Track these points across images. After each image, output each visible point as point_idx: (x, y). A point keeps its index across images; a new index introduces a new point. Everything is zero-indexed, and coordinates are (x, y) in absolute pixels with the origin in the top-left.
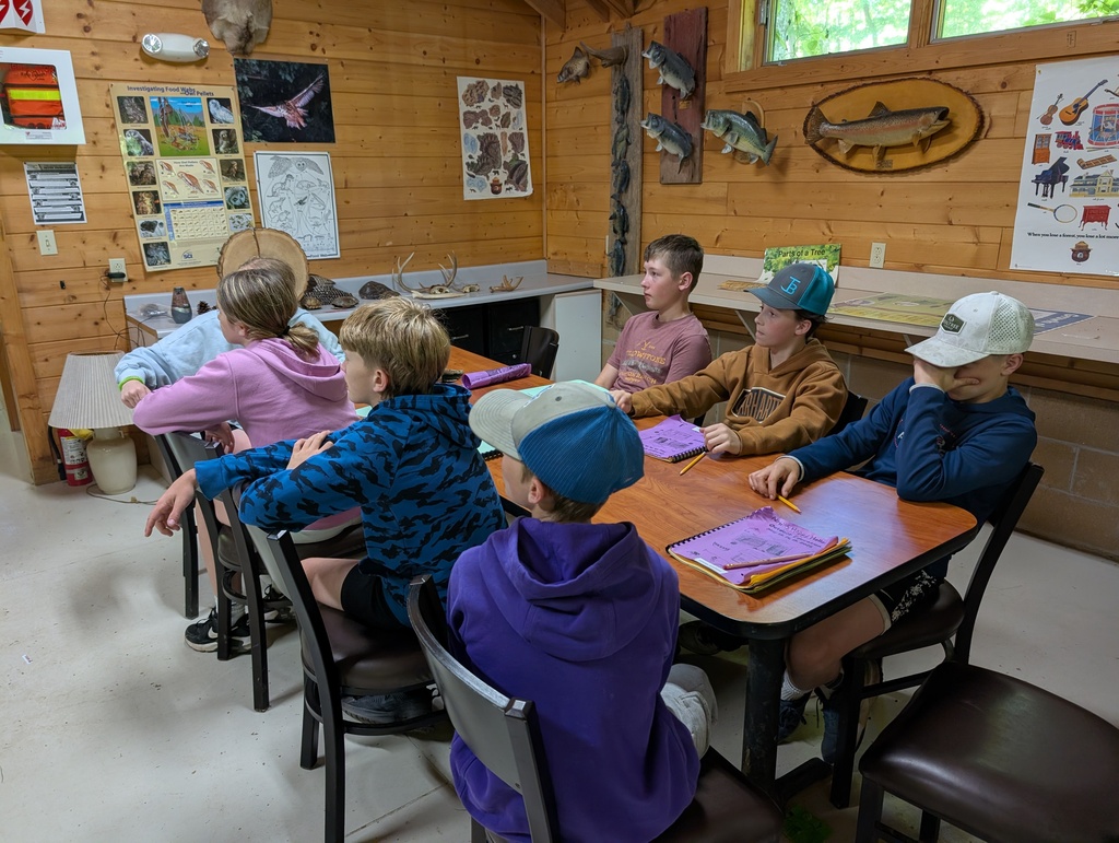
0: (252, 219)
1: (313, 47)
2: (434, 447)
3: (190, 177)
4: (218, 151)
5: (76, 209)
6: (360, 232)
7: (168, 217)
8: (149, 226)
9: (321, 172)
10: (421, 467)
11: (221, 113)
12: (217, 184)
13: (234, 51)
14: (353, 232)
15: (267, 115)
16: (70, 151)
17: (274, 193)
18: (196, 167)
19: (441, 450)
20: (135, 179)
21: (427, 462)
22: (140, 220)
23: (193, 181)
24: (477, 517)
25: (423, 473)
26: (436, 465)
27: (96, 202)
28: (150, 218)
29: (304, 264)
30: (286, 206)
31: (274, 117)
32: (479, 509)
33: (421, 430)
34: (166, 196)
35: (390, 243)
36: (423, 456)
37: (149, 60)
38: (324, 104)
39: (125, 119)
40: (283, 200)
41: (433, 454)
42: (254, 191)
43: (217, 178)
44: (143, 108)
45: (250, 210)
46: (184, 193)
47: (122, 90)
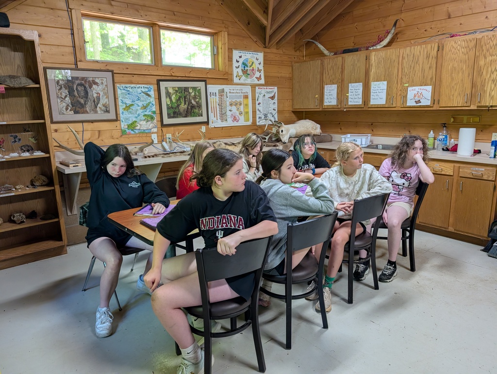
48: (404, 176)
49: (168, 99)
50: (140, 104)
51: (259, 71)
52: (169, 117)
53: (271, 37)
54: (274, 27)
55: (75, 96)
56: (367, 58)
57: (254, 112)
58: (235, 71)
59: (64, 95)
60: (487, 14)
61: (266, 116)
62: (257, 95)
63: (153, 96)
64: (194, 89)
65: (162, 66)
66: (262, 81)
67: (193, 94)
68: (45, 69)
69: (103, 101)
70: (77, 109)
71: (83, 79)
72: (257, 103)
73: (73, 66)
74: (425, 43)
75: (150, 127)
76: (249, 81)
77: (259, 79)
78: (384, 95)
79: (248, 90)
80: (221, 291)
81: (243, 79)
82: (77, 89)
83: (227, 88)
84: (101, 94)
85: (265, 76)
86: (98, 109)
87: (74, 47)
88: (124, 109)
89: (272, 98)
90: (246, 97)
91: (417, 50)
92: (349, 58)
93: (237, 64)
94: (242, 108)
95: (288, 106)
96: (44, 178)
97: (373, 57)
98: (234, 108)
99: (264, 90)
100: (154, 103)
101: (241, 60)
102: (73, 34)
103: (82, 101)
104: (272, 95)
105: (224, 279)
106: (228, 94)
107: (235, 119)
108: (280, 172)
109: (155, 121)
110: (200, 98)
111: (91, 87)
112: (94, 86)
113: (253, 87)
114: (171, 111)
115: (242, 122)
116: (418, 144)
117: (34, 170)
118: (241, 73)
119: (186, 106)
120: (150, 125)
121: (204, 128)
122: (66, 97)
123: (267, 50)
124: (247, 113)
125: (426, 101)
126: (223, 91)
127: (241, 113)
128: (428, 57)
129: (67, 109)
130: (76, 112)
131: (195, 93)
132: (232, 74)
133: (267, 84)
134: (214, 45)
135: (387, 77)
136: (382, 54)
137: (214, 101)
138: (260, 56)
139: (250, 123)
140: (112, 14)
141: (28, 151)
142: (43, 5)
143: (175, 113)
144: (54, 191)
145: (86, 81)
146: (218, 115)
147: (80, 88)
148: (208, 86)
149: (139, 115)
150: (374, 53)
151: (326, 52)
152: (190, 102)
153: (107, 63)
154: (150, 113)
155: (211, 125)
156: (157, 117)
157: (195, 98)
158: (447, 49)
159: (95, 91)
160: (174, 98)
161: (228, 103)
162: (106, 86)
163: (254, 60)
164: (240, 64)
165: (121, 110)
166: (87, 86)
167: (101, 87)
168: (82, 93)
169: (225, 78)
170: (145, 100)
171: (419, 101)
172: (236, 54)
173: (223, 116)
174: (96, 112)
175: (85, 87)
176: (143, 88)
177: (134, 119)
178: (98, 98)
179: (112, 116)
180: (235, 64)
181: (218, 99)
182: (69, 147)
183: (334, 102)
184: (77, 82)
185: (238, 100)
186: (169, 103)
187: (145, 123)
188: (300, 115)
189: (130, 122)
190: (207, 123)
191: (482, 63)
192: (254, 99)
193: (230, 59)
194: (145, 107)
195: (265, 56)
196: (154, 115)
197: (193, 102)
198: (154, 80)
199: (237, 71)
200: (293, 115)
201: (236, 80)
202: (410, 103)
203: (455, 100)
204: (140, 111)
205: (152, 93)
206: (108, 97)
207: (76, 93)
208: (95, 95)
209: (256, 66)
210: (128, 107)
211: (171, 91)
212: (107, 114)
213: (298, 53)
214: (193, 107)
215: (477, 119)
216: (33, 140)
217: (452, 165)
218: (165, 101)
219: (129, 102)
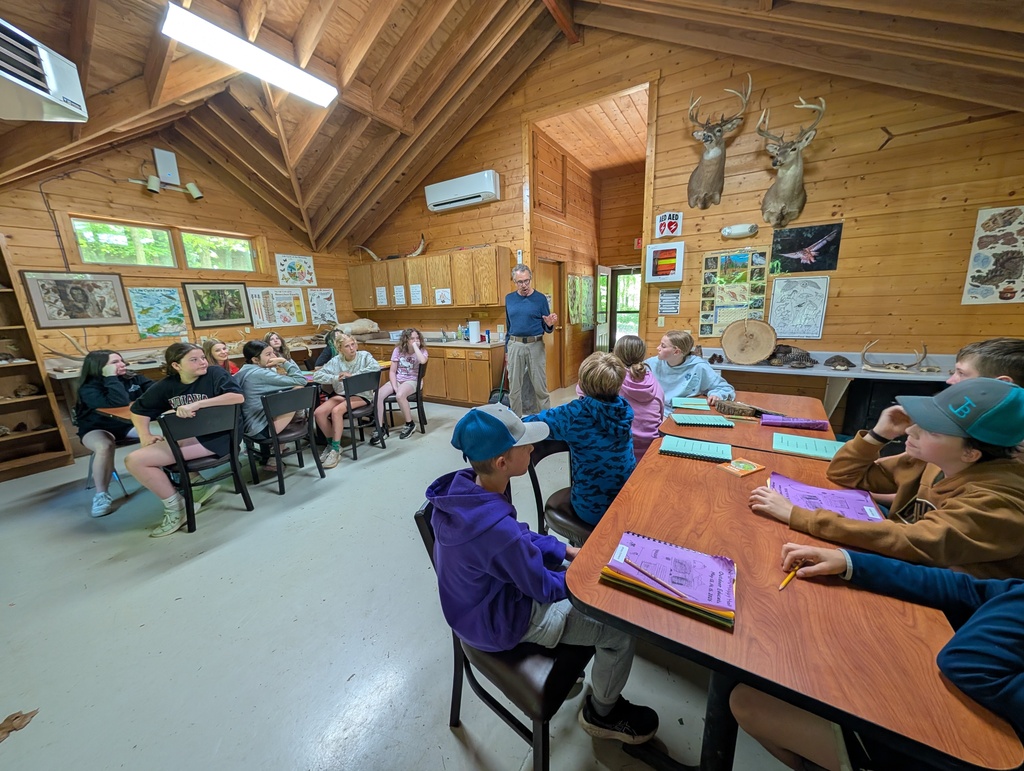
0: (763, 315)
1: (834, 214)
2: (590, 427)
3: (733, 293)
4: (751, 279)
5: (676, 308)
6: (843, 324)
7: (716, 313)
8: (705, 317)
9: (819, 288)
10: (579, 434)
11: (759, 260)
12: (747, 297)
13: (775, 226)
14: (836, 324)
15: (788, 258)
16: (679, 284)
17: (782, 301)
18: (737, 288)
19: (594, 430)
20: (704, 295)
21: (583, 433)
22: (702, 313)
23: (734, 295)
24: (602, 472)
25: (579, 437)
26: (586, 436)
27: (685, 305)
28: (707, 313)
29: (774, 340)
30: (788, 308)
31: (792, 259)
32: (605, 469)
33: (587, 417)
34: (718, 302)
35: (869, 333)
36: (583, 429)
37: (725, 239)
38: (832, 248)
39: (707, 268)
40: (787, 304)
41: (588, 431)
42: (768, 299)
43: (747, 295)
44: (717, 262)
45: (763, 310)
46: (728, 301)
47: (709, 255)
48: (409, 360)
49: (198, 302)
50: (162, 307)
51: (311, 274)
52: (202, 319)
53: (316, 241)
54: (317, 234)
55: (69, 301)
56: (404, 264)
57: (308, 313)
58: (280, 275)
59: (53, 300)
60: (483, 234)
61: (323, 316)
62: (310, 297)
63: (178, 299)
64: (231, 291)
65: (187, 268)
66: (315, 283)
67: (230, 296)
68: (21, 273)
69: (110, 304)
70: (74, 314)
71: (78, 282)
72: (311, 304)
73: (64, 269)
74: (441, 254)
75: (178, 330)
76: (298, 283)
77: (310, 281)
78: (420, 296)
79: (299, 292)
80: (193, 449)
81: (291, 282)
82: (71, 293)
83: (272, 290)
84: (107, 297)
85: (317, 279)
86: (104, 313)
87: (62, 249)
88: (141, 313)
89: (329, 299)
90: (297, 299)
91: (437, 259)
92: (392, 263)
93: (282, 268)
94: (293, 309)
95: (348, 307)
96: (31, 387)
97: (409, 263)
98: (283, 310)
99: (318, 292)
100: (180, 306)
101: (286, 264)
102: (59, 236)
103: (80, 305)
104: (328, 296)
105: (195, 438)
106: (274, 296)
107: (285, 320)
108: (259, 358)
109: (184, 324)
110: (240, 300)
111: (91, 290)
112: (95, 289)
113: (304, 289)
114: (204, 314)
115: (294, 322)
116: (414, 334)
117: (19, 379)
118: (287, 276)
119: (222, 309)
120: (177, 328)
121: (248, 330)
122: (56, 301)
123: (316, 254)
124: (300, 313)
125: (448, 302)
126: (268, 293)
127: (292, 314)
128: (445, 265)
129: (59, 314)
130: (72, 317)
131: (233, 296)
132: (277, 277)
133: (320, 285)
134: (253, 248)
135: (421, 281)
136: (414, 261)
137: (257, 303)
138: (310, 260)
139: (304, 322)
140: (113, 216)
141: (6, 359)
142: (12, 205)
143: (208, 315)
144: (47, 400)
145: (83, 285)
146: (264, 316)
147: (75, 292)
148: (248, 289)
149: (161, 318)
150: (408, 261)
151: (375, 257)
152: (227, 304)
153: (111, 266)
154: (176, 316)
155: (256, 326)
156: (186, 320)
157: (232, 300)
158: (455, 259)
159: (97, 295)
160: (205, 300)
161: (275, 305)
162: (113, 289)
163: (303, 263)
164: (286, 267)
165: (136, 312)
166: (85, 289)
167: (105, 290)
168: (80, 298)
169: (271, 280)
170: (167, 303)
171: (443, 302)
172: (279, 258)
173: (270, 317)
174: (102, 316)
175: (83, 291)
176: (165, 291)
177: (156, 323)
178: (103, 302)
179: (125, 319)
180: (279, 268)
181: (262, 302)
182: (67, 353)
183: (385, 303)
184: (71, 286)
185: (288, 302)
186: (200, 305)
187: (170, 326)
188: (362, 314)
189: (150, 326)
190: (252, 324)
191: (477, 271)
192: (306, 301)
193: (273, 262)
194: (168, 311)
195: (314, 260)
196: (182, 318)
197: (230, 304)
198: (178, 283)
199: (282, 274)
200: (354, 314)
201: (282, 283)
202: (439, 303)
203: (466, 300)
204: (162, 315)
205: (176, 296)
206: (116, 301)
207: (70, 297)
208: (98, 299)
209: (305, 268)
210: (145, 311)
211: (201, 293)
212: (116, 318)
213: (353, 257)
214: (231, 309)
215: (486, 315)
216: (13, 348)
217: (463, 350)
218: (194, 304)
219: (146, 306)
